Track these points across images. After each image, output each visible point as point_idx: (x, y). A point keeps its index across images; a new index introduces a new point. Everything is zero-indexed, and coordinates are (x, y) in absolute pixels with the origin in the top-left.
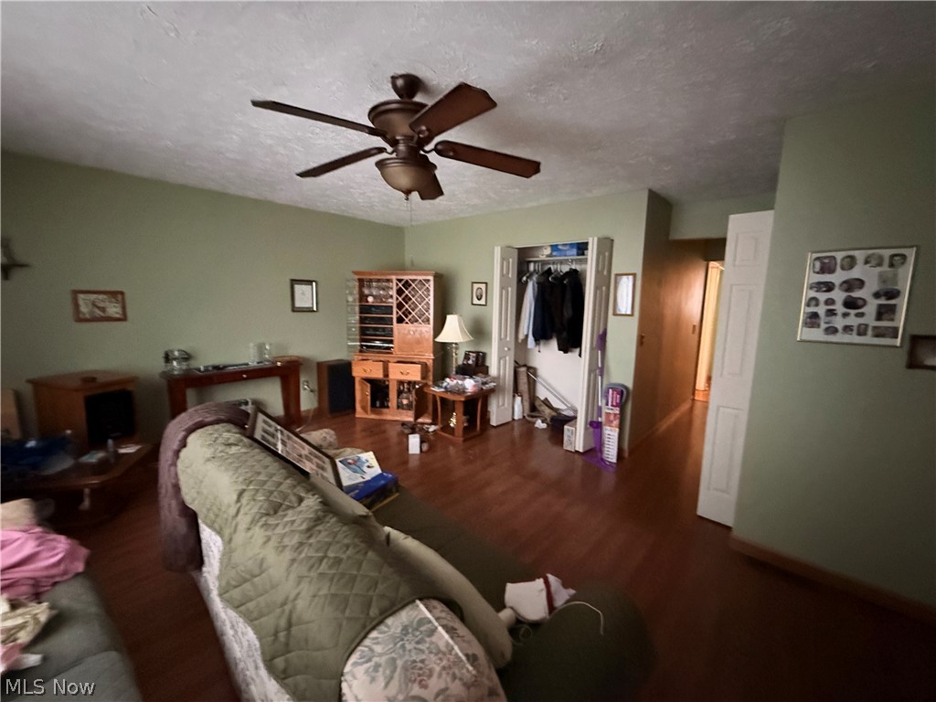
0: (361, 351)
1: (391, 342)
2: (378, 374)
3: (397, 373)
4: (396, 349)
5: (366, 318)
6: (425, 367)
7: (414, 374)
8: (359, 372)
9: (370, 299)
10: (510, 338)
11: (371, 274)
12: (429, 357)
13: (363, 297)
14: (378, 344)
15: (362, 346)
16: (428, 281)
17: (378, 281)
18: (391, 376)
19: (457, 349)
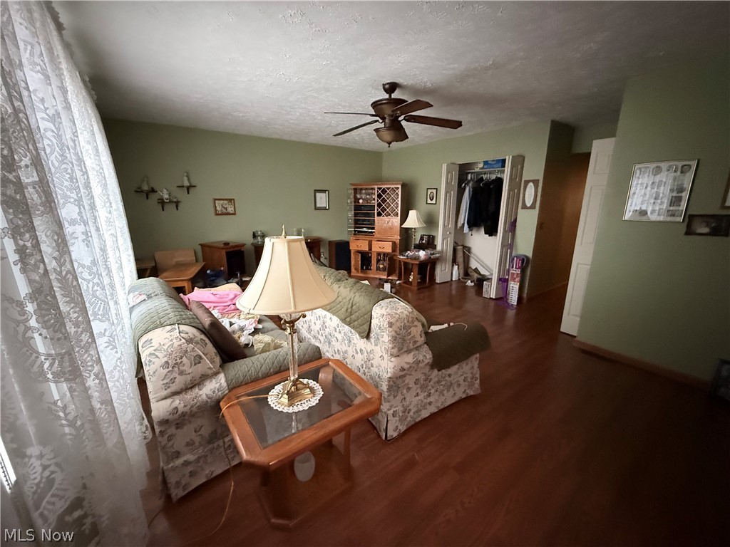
0: (354, 234)
1: (373, 228)
2: (366, 248)
3: (377, 247)
4: (376, 233)
5: (358, 213)
6: (394, 243)
7: (388, 248)
8: (353, 247)
9: (361, 201)
10: (451, 225)
11: (361, 185)
12: (397, 238)
13: (356, 200)
14: (365, 229)
15: (355, 231)
16: (398, 188)
17: (366, 189)
18: (373, 250)
19: (415, 232)
